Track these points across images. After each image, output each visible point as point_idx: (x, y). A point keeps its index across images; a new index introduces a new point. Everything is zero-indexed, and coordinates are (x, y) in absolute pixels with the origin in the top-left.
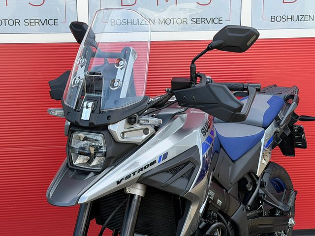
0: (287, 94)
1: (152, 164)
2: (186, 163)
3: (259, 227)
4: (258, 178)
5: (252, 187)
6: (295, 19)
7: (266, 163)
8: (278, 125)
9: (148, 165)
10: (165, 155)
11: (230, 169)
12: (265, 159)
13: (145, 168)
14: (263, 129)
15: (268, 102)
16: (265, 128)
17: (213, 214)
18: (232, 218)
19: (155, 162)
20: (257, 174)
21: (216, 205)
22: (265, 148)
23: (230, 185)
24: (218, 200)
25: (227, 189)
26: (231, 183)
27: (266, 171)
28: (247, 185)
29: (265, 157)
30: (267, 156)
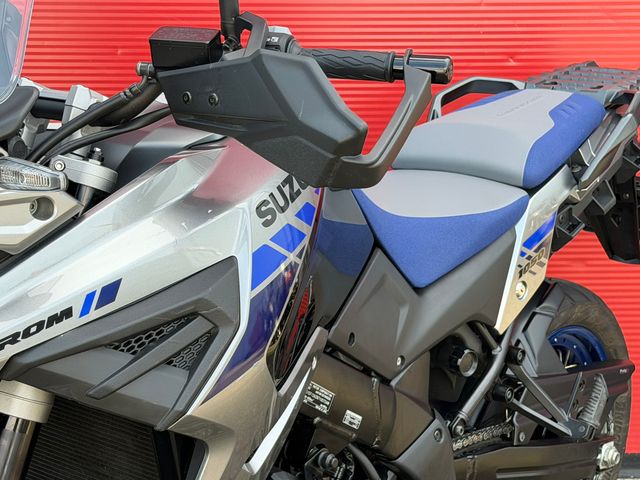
0: (615, 90)
1: (55, 319)
2: (185, 318)
3: (501, 476)
4: (499, 338)
5: (475, 365)
7: (527, 295)
8: (575, 179)
9: (40, 326)
10: (110, 292)
11: (404, 313)
12: (524, 283)
13: (27, 333)
14: (525, 193)
15: (553, 114)
16: (531, 191)
17: (325, 458)
18: (400, 460)
19: (68, 313)
20: (497, 327)
21: (339, 429)
22: (525, 250)
23: (399, 363)
24: (348, 412)
25: (387, 375)
26: (402, 358)
27: (538, 310)
28: (460, 360)
29: (527, 277)
30: (531, 272)
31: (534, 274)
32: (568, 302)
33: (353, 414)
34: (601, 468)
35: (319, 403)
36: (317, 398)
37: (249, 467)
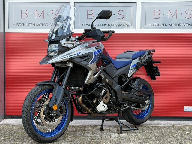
1: (74, 55)
2: (87, 56)
5: (125, 80)
6: (159, 25)
8: (140, 60)
9: (73, 55)
10: (80, 53)
11: (115, 71)
13: (72, 56)
16: (133, 60)
18: (114, 88)
19: (76, 54)
20: (128, 76)
21: (105, 81)
24: (107, 79)
25: (112, 77)
28: (122, 79)
29: (132, 71)
31: (134, 70)
34: (147, 104)
35: (103, 76)
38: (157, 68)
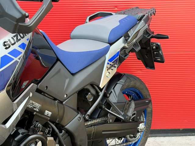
0: (140, 15)
3: (103, 133)
4: (101, 90)
5: (93, 98)
7: (110, 77)
8: (126, 41)
11: (67, 81)
12: (109, 73)
14: (109, 45)
15: (120, 21)
16: (111, 44)
17: (37, 125)
18: (66, 127)
20: (100, 86)
21: (43, 116)
22: (109, 62)
23: (65, 97)
24: (46, 111)
26: (67, 95)
27: (118, 82)
28: (87, 96)
29: (110, 71)
30: (111, 69)
31: (113, 70)
32: (128, 80)
33: (48, 112)
34: (140, 131)
35: (35, 108)
36: (34, 106)
37: (5, 126)
38: (158, 47)
